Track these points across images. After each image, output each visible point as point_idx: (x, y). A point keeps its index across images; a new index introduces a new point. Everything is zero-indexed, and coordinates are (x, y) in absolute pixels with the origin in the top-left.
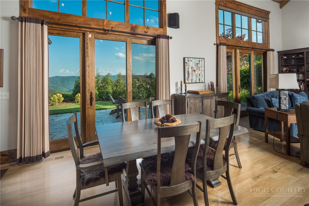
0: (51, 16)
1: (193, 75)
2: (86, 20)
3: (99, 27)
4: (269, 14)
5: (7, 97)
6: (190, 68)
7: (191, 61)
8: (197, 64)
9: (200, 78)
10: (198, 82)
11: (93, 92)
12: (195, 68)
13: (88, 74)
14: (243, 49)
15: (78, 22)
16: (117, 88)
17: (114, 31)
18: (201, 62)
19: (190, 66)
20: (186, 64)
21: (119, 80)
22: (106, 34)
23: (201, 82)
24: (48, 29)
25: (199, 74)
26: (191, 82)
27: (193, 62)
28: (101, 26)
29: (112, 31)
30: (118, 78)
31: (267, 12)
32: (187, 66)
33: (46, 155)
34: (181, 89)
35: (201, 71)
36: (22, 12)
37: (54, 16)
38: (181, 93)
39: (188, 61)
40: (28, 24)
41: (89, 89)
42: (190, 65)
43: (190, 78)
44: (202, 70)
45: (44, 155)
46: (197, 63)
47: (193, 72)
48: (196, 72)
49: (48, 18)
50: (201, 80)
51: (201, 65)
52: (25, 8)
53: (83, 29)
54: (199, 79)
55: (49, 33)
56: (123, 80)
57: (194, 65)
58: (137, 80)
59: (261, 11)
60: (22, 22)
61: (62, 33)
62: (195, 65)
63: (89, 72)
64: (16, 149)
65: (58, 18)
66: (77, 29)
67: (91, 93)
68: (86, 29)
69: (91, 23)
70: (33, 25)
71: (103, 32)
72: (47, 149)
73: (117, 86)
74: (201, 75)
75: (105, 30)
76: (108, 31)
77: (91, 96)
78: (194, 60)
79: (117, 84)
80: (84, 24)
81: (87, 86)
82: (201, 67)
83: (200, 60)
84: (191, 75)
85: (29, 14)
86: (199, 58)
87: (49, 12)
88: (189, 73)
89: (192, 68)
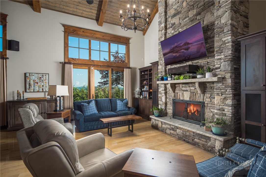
1: (35, 86)
4: (129, 40)
6: (32, 81)
7: (33, 75)
8: (40, 78)
9: (44, 88)
10: (41, 91)
12: (37, 80)
18: (44, 76)
19: (31, 79)
20: (27, 78)
25: (43, 85)
26: (33, 91)
27: (35, 77)
31: (126, 39)
32: (28, 79)
34: (18, 96)
35: (44, 83)
38: (21, 99)
39: (29, 75)
43: (32, 88)
47: (36, 84)
48: (39, 84)
50: (44, 90)
51: (45, 78)
57: (36, 78)
59: (119, 37)
62: (38, 78)
74: (45, 86)
78: (36, 75)
82: (45, 80)
84: (33, 86)
86: (43, 74)
88: (31, 84)
89: (34, 81)
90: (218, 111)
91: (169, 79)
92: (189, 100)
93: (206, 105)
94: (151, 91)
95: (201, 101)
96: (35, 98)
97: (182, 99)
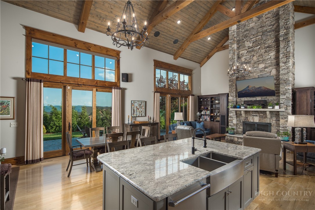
0: (45, 77)
2: (67, 78)
3: (75, 83)
4: (192, 71)
5: (15, 126)
6: (135, 107)
7: (136, 103)
10: (140, 116)
11: (70, 122)
12: (138, 107)
13: (67, 111)
14: (173, 95)
15: (62, 79)
16: (82, 120)
17: (85, 85)
18: (143, 103)
21: (84, 113)
22: (80, 86)
23: (142, 116)
24: (43, 84)
25: (141, 111)
26: (136, 116)
28: (76, 82)
29: (84, 85)
30: (83, 111)
31: (190, 70)
32: (133, 106)
33: (42, 160)
34: (129, 120)
36: (27, 75)
37: (47, 77)
38: (128, 123)
39: (134, 102)
40: (32, 83)
41: (68, 121)
42: (135, 105)
43: (135, 113)
44: (143, 109)
45: (40, 160)
46: (140, 104)
47: (137, 110)
48: (139, 110)
49: (43, 78)
50: (142, 114)
52: (29, 72)
53: (65, 84)
54: (141, 114)
55: (44, 87)
56: (88, 113)
57: (138, 105)
58: (101, 112)
60: (28, 81)
61: (50, 86)
63: (68, 111)
64: (24, 156)
65: (49, 78)
66: (61, 84)
67: (69, 123)
68: (66, 84)
69: (70, 80)
70: (35, 83)
71: (77, 85)
72: (42, 156)
73: (81, 118)
74: (143, 111)
75: (78, 84)
76: (81, 85)
77: (69, 125)
78: (138, 102)
79: (81, 116)
80: (66, 81)
81: (67, 119)
82: (143, 106)
83: (142, 102)
84: (136, 112)
85: (31, 76)
87: (43, 74)
88: (135, 110)
89: (136, 107)
90: (282, 128)
91: (242, 107)
92: (258, 122)
93: (272, 125)
94: (212, 115)
95: (268, 122)
96: (143, 122)
97: (252, 121)
